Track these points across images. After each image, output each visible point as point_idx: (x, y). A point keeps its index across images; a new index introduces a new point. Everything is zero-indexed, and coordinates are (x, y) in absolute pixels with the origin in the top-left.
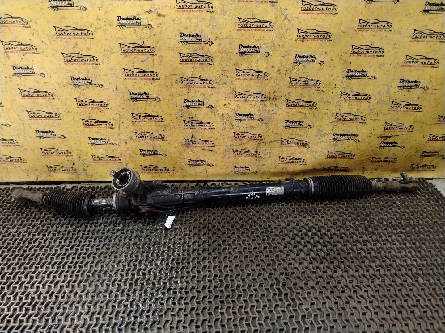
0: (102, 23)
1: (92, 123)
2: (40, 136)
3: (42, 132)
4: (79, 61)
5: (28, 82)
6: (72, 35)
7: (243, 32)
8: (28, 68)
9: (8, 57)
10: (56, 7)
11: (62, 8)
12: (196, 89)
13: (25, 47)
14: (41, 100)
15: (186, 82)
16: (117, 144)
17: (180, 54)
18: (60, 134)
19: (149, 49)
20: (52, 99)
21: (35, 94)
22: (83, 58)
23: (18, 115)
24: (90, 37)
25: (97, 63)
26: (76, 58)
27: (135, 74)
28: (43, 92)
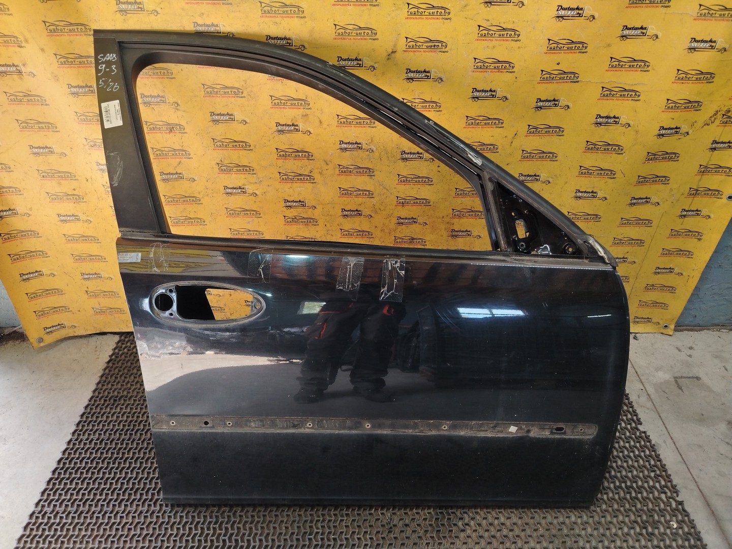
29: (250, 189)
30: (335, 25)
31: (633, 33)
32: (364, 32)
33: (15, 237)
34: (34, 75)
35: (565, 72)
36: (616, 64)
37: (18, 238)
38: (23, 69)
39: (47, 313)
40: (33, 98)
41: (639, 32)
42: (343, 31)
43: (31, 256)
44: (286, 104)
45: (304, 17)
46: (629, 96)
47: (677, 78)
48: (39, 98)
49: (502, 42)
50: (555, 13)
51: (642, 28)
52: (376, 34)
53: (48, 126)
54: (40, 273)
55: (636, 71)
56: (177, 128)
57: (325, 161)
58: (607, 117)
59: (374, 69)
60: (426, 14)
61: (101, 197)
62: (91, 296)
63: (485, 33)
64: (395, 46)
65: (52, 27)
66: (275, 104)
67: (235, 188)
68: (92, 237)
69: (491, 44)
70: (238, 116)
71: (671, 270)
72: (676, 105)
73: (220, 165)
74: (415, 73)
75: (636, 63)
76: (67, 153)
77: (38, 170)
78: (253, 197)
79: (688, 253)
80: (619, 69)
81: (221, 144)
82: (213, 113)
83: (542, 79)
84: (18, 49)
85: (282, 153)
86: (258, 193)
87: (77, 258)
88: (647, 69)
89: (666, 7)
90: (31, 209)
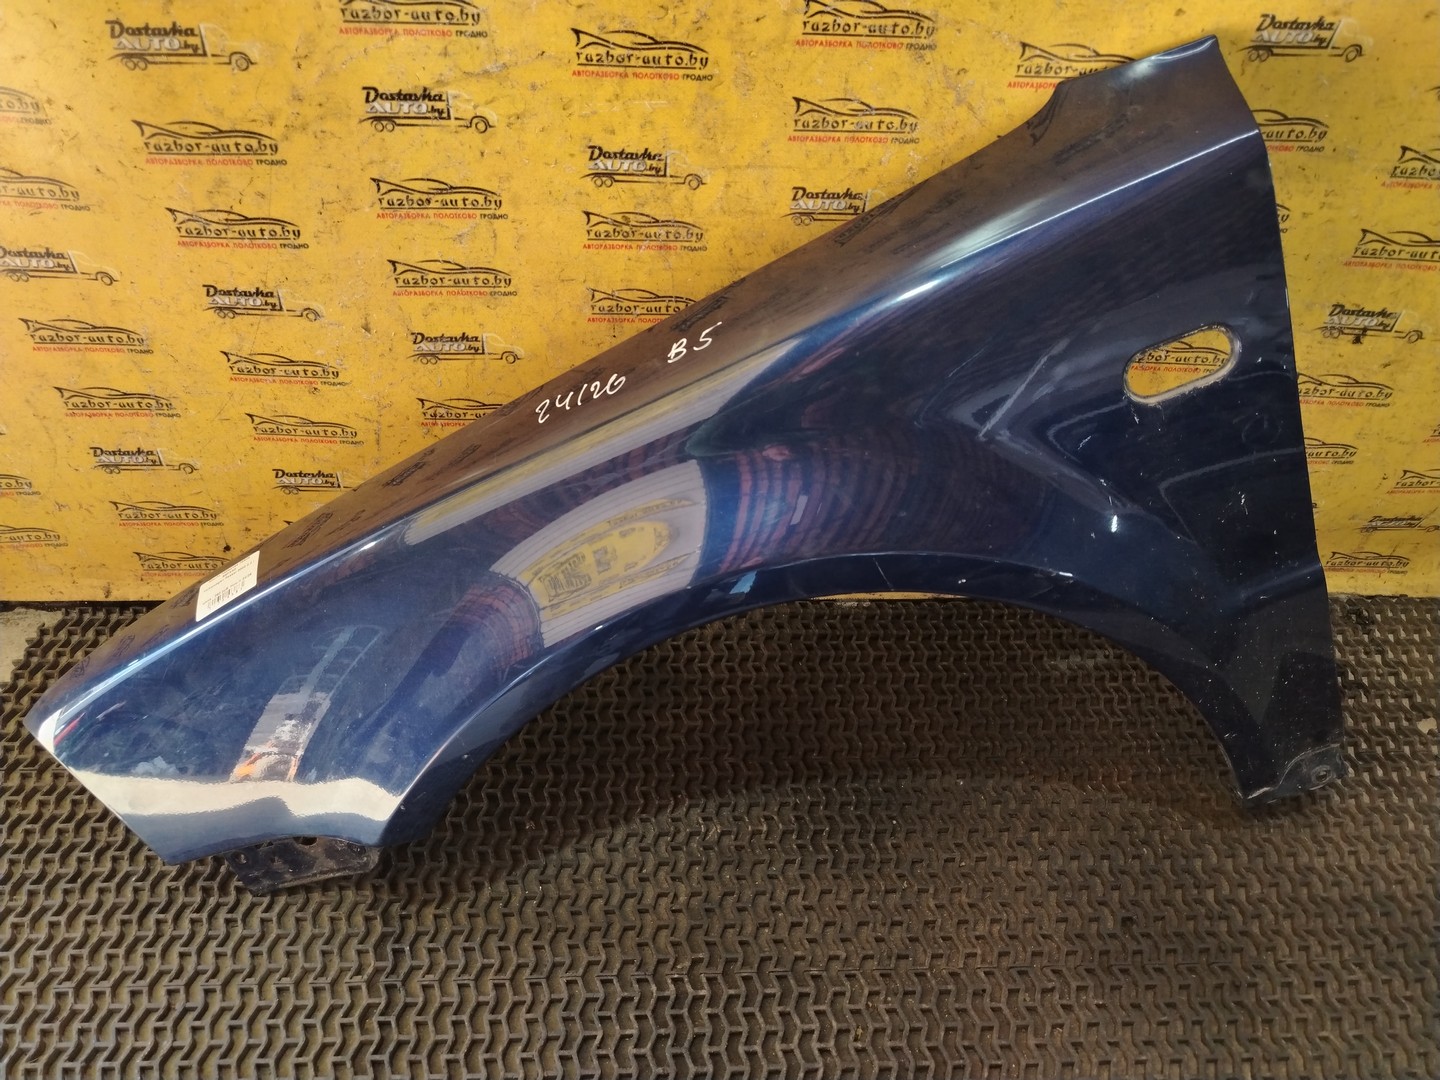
0: (310, 112)
1: (285, 427)
2: (107, 466)
3: (114, 453)
4: (230, 235)
6: (203, 150)
7: (811, 146)
8: (49, 254)
11: (164, 59)
13: (35, 187)
17: (588, 214)
18: (177, 458)
19: (480, 198)
20: (141, 352)
21: (82, 335)
22: (246, 228)
24: (269, 158)
25: (297, 243)
26: (220, 227)
27: (430, 276)
29: (463, 100)
78: (476, 134)
86: (492, 118)
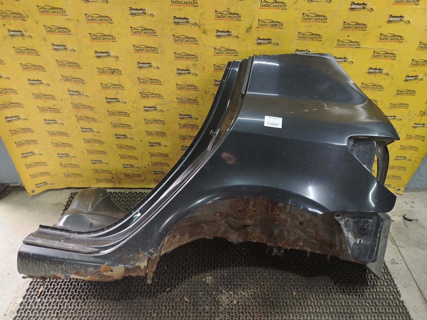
5: (89, 135)
9: (79, 123)
10: (110, 102)
12: (188, 141)
14: (96, 145)
15: (182, 137)
16: (140, 168)
23: (81, 152)
28: (97, 140)
30: (216, 11)
31: (395, 19)
32: (233, 16)
33: (19, 132)
34: (32, 37)
35: (352, 42)
36: (383, 38)
37: (21, 133)
38: (25, 33)
39: (37, 176)
40: (30, 51)
41: (399, 19)
42: (221, 15)
43: (28, 143)
44: (183, 58)
45: (197, 6)
46: (389, 57)
47: (419, 47)
48: (34, 51)
49: (316, 23)
50: (349, 7)
51: (401, 17)
52: (240, 17)
53: (39, 68)
54: (33, 153)
55: (395, 42)
56: (116, 72)
57: (205, 91)
58: (376, 69)
59: (238, 37)
60: (272, 6)
61: (70, 110)
62: (63, 166)
63: (306, 17)
64: (251, 24)
65: (42, 10)
66: (177, 57)
67: (150, 107)
68: (64, 133)
69: (309, 24)
70: (154, 64)
71: (405, 158)
72: (418, 63)
73: (142, 94)
74: (263, 40)
75: (395, 38)
76: (50, 84)
77: (33, 94)
79: (415, 148)
80: (385, 41)
81: (143, 81)
82: (139, 62)
83: (338, 45)
84: (22, 22)
85: (179, 87)
87: (55, 145)
88: (402, 41)
89: (416, 4)
90: (28, 116)
